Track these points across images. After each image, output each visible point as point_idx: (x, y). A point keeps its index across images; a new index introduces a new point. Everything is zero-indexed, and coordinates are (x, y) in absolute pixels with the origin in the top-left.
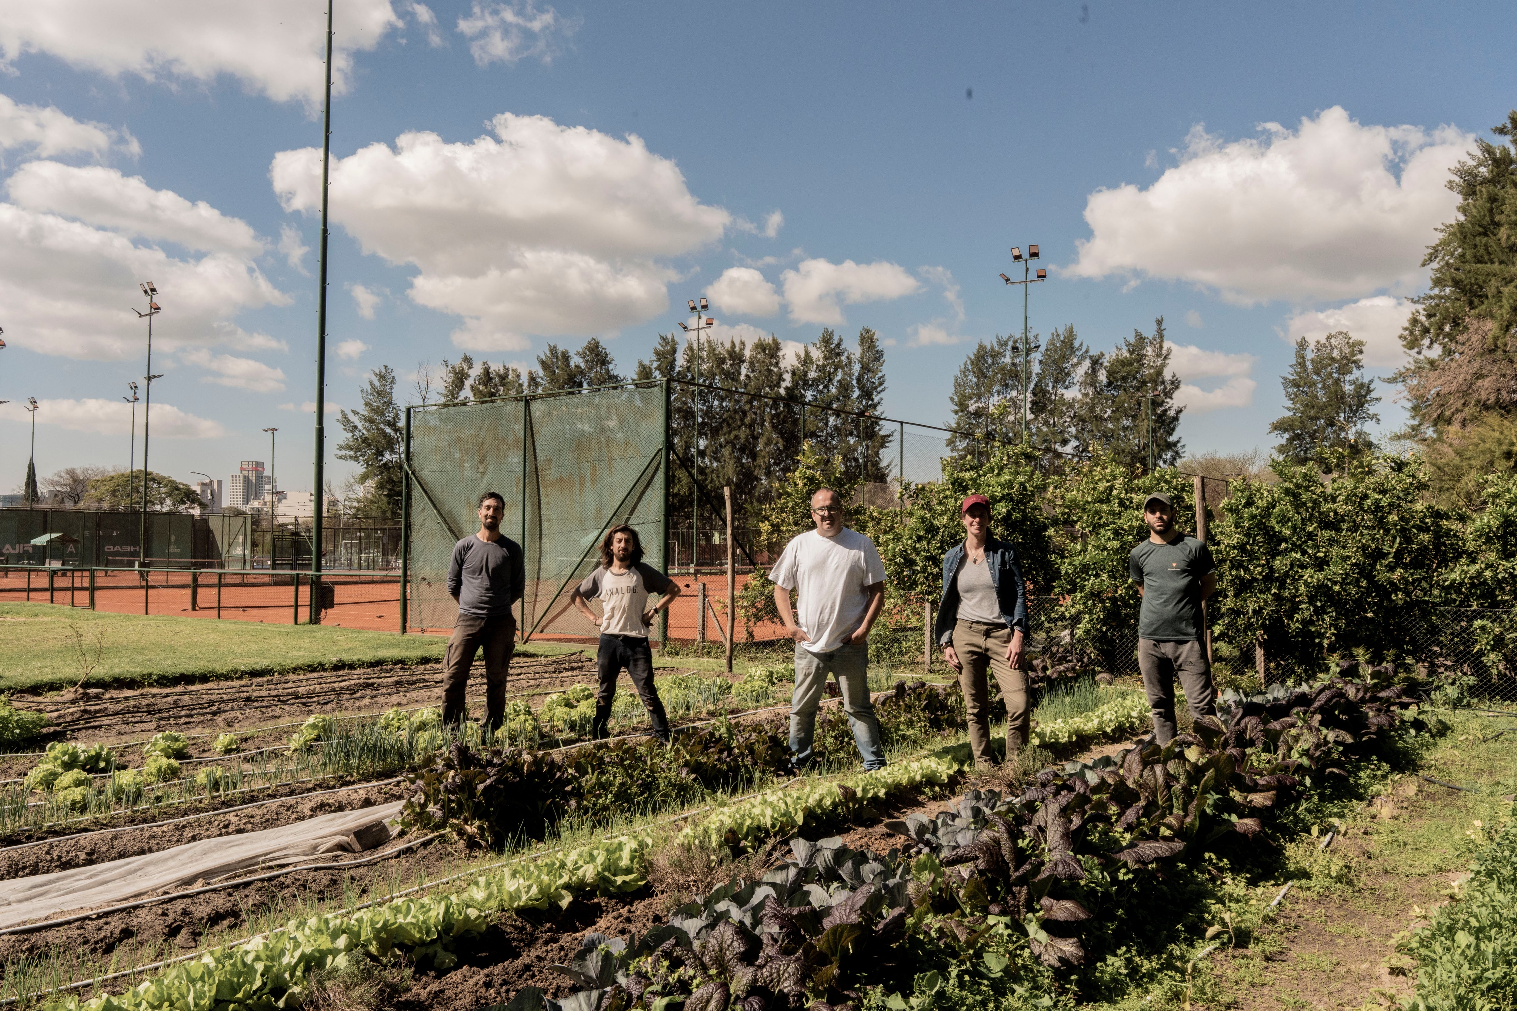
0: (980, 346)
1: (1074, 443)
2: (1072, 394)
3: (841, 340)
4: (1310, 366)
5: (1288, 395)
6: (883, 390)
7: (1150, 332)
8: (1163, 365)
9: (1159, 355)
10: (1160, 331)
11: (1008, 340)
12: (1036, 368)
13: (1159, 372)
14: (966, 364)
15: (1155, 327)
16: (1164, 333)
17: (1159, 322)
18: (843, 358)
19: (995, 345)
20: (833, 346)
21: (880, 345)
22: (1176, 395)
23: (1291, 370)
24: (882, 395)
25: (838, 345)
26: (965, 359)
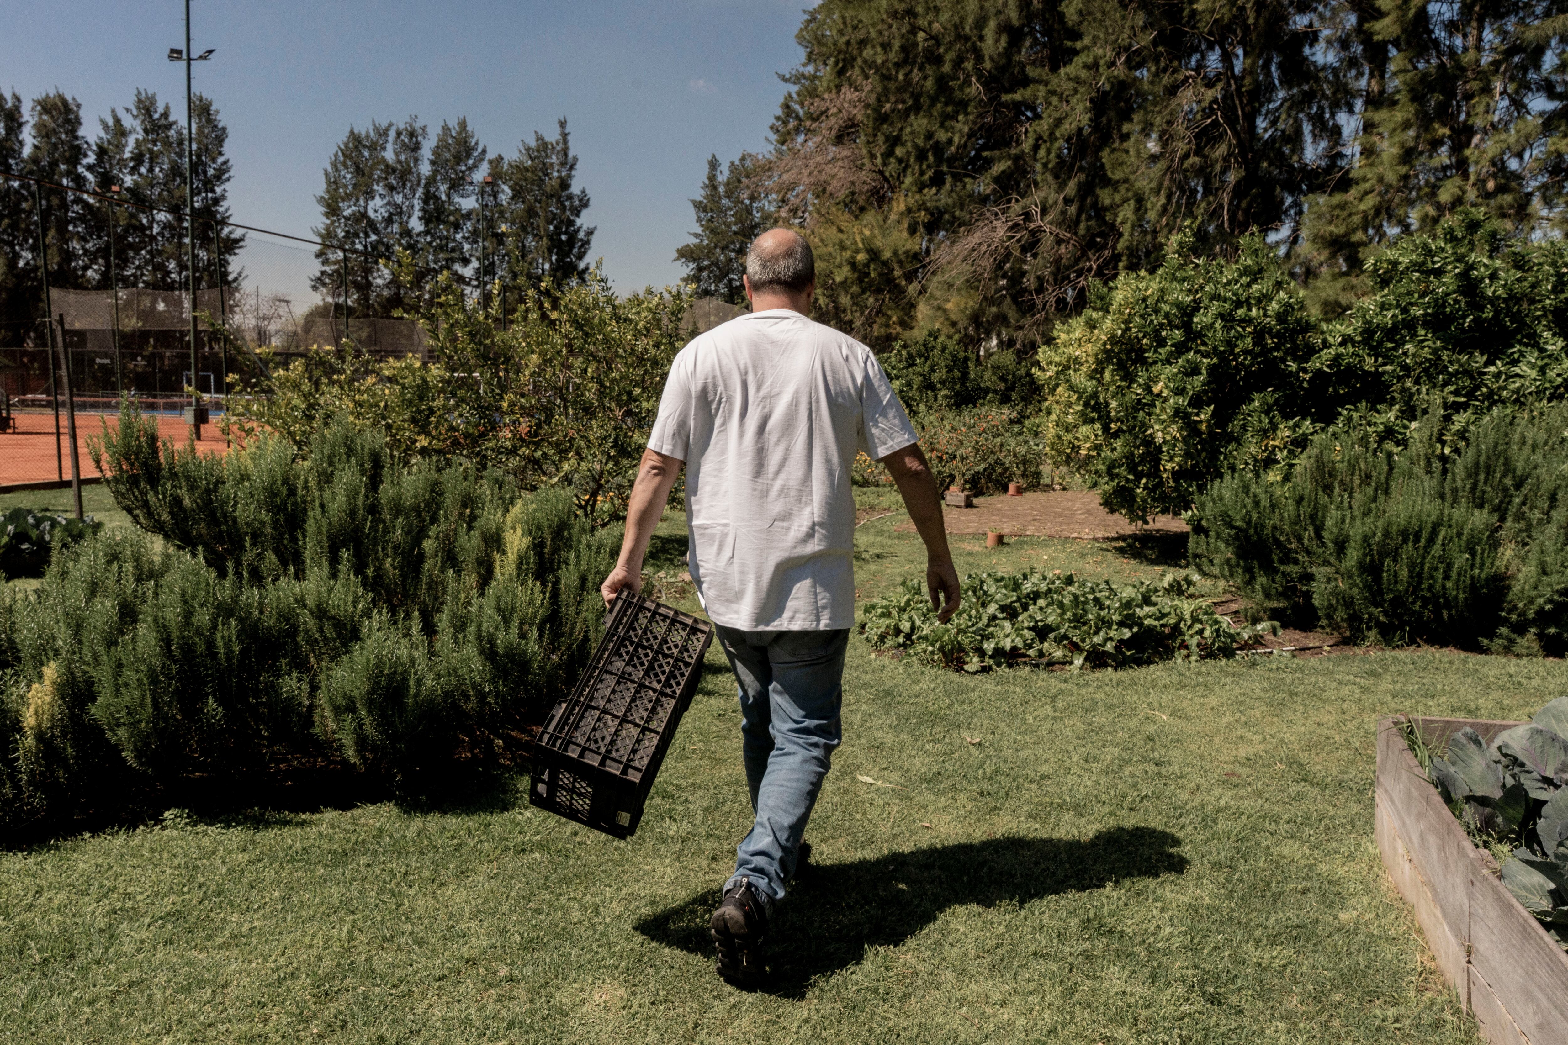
0: (352, 132)
1: (475, 264)
2: (468, 203)
3: (167, 107)
4: (721, 189)
5: (699, 220)
6: (228, 179)
7: (552, 136)
8: (570, 176)
9: (563, 164)
10: (565, 136)
11: (388, 129)
12: (425, 169)
13: (564, 184)
14: (336, 155)
15: (558, 130)
16: (569, 137)
17: (563, 124)
18: (172, 132)
19: (372, 134)
20: (156, 116)
21: (223, 120)
22: (584, 213)
23: (703, 193)
24: (227, 186)
25: (165, 115)
26: (336, 149)
